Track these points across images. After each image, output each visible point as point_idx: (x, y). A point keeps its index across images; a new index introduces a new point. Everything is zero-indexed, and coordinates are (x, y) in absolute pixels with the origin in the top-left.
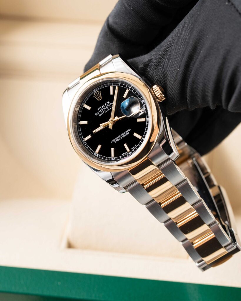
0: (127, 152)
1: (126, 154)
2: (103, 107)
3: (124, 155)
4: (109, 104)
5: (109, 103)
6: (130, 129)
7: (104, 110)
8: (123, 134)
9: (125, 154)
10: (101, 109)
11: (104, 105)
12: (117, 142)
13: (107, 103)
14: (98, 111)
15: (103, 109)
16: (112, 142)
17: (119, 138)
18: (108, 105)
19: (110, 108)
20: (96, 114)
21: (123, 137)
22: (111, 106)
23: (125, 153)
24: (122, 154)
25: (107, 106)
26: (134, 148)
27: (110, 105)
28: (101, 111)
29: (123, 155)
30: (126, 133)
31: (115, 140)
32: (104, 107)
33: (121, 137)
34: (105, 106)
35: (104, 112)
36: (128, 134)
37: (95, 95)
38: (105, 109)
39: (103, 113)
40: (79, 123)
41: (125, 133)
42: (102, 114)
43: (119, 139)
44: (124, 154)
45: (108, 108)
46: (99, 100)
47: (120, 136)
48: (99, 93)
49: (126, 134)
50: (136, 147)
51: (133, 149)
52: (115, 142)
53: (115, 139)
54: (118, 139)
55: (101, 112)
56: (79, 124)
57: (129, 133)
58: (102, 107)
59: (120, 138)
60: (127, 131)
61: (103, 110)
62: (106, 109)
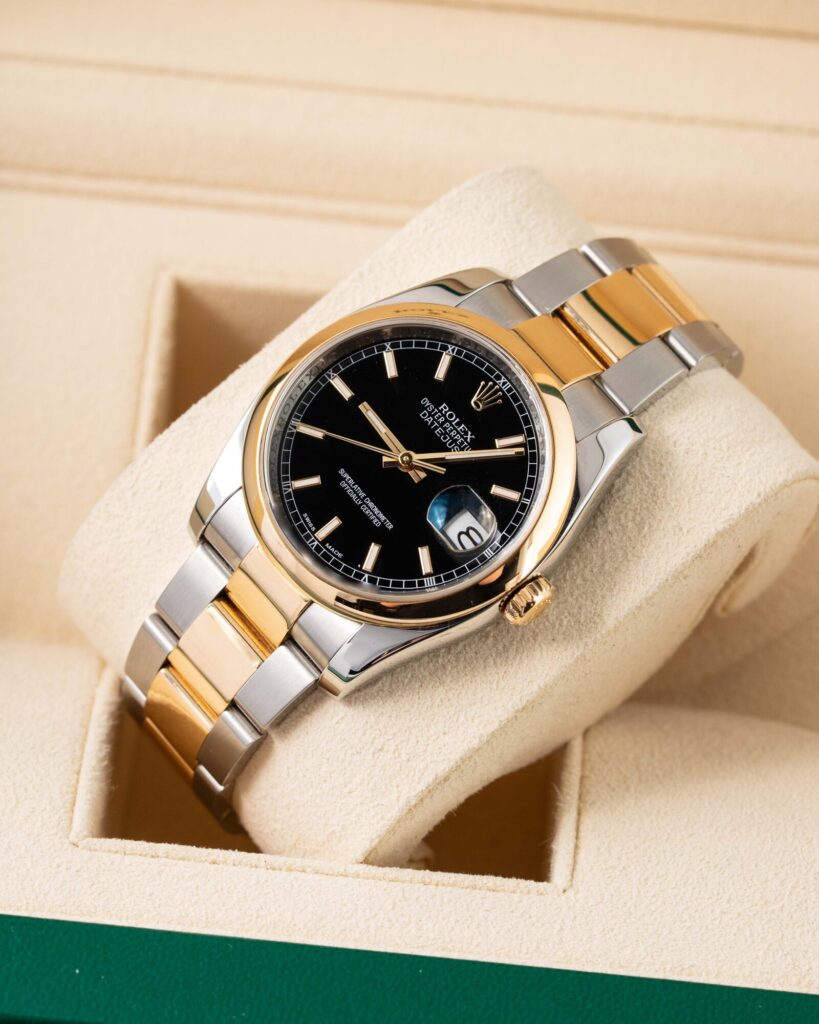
0: (314, 529)
1: (310, 529)
2: (450, 422)
3: (305, 521)
4: (466, 439)
5: (469, 436)
6: (390, 526)
7: (441, 425)
8: (371, 505)
9: (306, 523)
10: (444, 416)
11: (459, 424)
12: (344, 491)
13: (466, 434)
14: (437, 406)
15: (446, 420)
16: (342, 472)
17: (357, 495)
18: (462, 436)
19: (450, 444)
20: (426, 401)
21: (364, 509)
22: (459, 446)
23: (311, 525)
24: (305, 515)
25: (458, 433)
26: (331, 552)
27: (462, 443)
28: (437, 415)
29: (304, 519)
30: (376, 515)
31: (348, 483)
32: (451, 425)
33: (362, 500)
34: (456, 428)
35: (436, 428)
36: (374, 521)
37: (487, 384)
38: (445, 429)
39: (432, 423)
40: (388, 347)
41: (376, 510)
42: (429, 420)
43: (354, 496)
44: (308, 520)
45: (451, 438)
46: (472, 403)
47: (365, 498)
48: (495, 400)
49: (373, 517)
50: (337, 557)
51: (326, 548)
52: (343, 484)
53: (351, 482)
54: (355, 492)
55: (433, 416)
56: (384, 348)
57: (378, 525)
58: (451, 416)
59: (359, 497)
60: (383, 518)
61: (443, 423)
62: (446, 433)
